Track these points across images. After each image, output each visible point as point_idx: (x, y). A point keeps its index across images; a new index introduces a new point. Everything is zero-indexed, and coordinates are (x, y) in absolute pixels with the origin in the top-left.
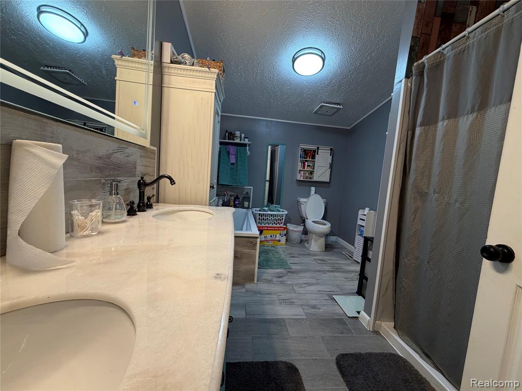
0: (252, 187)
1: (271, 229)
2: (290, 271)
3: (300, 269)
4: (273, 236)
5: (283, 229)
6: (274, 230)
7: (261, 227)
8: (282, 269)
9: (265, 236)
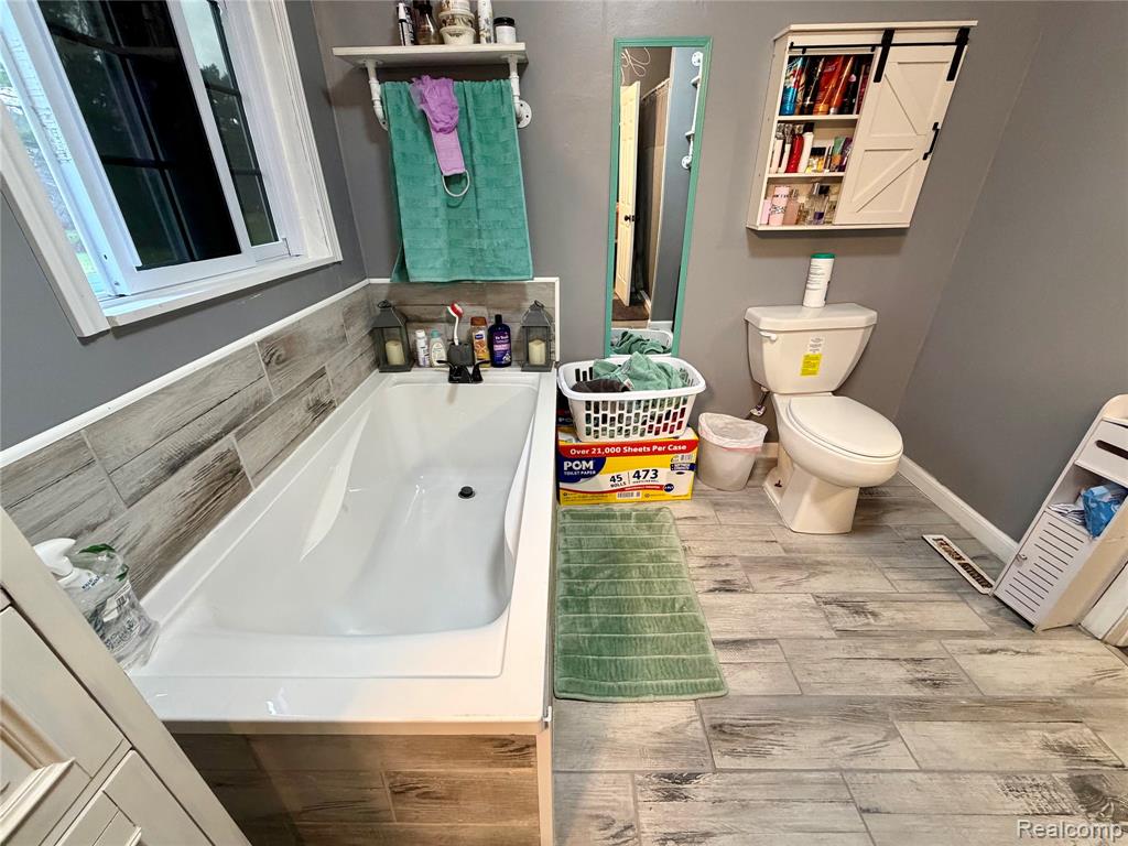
0: (555, 280)
1: (635, 450)
2: (720, 722)
3: (765, 696)
4: (642, 474)
5: (684, 447)
6: (651, 453)
7: (597, 447)
8: (684, 704)
9: (615, 475)
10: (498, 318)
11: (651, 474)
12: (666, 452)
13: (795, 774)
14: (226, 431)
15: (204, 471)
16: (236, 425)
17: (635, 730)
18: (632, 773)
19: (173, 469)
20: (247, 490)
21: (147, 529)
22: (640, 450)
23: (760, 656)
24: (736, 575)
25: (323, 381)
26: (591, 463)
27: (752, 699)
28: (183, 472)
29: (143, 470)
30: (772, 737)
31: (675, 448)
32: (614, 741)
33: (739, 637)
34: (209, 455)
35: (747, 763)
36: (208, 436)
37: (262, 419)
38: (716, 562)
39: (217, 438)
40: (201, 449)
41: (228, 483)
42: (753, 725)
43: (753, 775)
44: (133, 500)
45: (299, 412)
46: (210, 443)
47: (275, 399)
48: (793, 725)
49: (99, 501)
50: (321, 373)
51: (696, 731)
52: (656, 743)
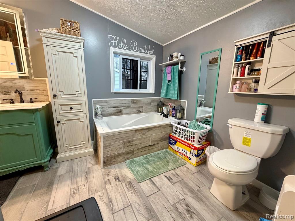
0: (186, 101)
1: (183, 142)
2: (132, 182)
3: (142, 190)
4: (184, 150)
5: (194, 148)
6: (186, 145)
7: (176, 138)
8: (133, 177)
9: (178, 147)
10: (175, 107)
11: (186, 152)
12: (189, 147)
13: (126, 196)
14: (122, 107)
15: (118, 109)
16: (124, 107)
17: (124, 172)
18: (117, 173)
19: (114, 107)
20: (122, 115)
21: (109, 111)
22: (184, 143)
23: (153, 187)
24: (175, 180)
25: (142, 108)
26: (174, 141)
27: (140, 187)
28: (115, 108)
29: (111, 106)
30: (133, 192)
31: (191, 147)
32: (121, 170)
33: (156, 183)
34: (119, 108)
35: (125, 188)
36: (119, 106)
37: (128, 108)
38: (176, 175)
39: (121, 107)
40: (118, 107)
41: (120, 113)
42: (134, 188)
43: (123, 189)
44: (109, 108)
45: (135, 110)
46: (119, 107)
47: (131, 107)
48: (138, 195)
49: (106, 106)
50: (142, 107)
51: (128, 180)
52: (123, 174)
